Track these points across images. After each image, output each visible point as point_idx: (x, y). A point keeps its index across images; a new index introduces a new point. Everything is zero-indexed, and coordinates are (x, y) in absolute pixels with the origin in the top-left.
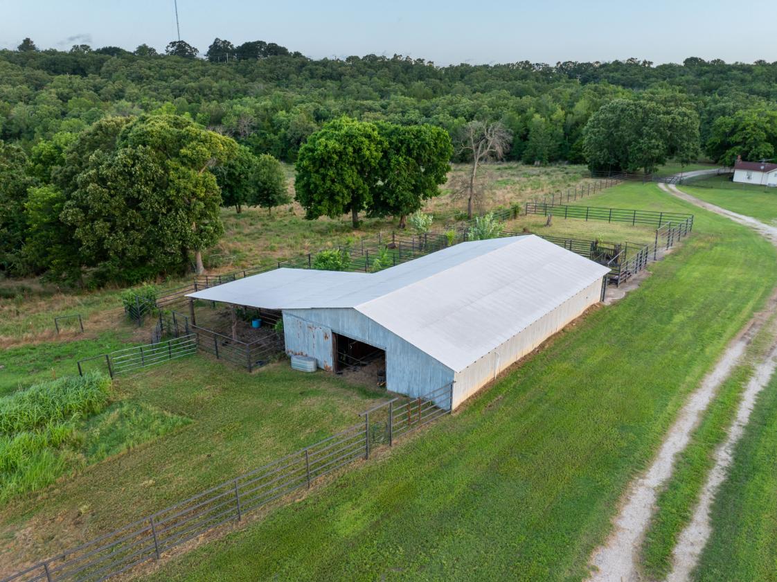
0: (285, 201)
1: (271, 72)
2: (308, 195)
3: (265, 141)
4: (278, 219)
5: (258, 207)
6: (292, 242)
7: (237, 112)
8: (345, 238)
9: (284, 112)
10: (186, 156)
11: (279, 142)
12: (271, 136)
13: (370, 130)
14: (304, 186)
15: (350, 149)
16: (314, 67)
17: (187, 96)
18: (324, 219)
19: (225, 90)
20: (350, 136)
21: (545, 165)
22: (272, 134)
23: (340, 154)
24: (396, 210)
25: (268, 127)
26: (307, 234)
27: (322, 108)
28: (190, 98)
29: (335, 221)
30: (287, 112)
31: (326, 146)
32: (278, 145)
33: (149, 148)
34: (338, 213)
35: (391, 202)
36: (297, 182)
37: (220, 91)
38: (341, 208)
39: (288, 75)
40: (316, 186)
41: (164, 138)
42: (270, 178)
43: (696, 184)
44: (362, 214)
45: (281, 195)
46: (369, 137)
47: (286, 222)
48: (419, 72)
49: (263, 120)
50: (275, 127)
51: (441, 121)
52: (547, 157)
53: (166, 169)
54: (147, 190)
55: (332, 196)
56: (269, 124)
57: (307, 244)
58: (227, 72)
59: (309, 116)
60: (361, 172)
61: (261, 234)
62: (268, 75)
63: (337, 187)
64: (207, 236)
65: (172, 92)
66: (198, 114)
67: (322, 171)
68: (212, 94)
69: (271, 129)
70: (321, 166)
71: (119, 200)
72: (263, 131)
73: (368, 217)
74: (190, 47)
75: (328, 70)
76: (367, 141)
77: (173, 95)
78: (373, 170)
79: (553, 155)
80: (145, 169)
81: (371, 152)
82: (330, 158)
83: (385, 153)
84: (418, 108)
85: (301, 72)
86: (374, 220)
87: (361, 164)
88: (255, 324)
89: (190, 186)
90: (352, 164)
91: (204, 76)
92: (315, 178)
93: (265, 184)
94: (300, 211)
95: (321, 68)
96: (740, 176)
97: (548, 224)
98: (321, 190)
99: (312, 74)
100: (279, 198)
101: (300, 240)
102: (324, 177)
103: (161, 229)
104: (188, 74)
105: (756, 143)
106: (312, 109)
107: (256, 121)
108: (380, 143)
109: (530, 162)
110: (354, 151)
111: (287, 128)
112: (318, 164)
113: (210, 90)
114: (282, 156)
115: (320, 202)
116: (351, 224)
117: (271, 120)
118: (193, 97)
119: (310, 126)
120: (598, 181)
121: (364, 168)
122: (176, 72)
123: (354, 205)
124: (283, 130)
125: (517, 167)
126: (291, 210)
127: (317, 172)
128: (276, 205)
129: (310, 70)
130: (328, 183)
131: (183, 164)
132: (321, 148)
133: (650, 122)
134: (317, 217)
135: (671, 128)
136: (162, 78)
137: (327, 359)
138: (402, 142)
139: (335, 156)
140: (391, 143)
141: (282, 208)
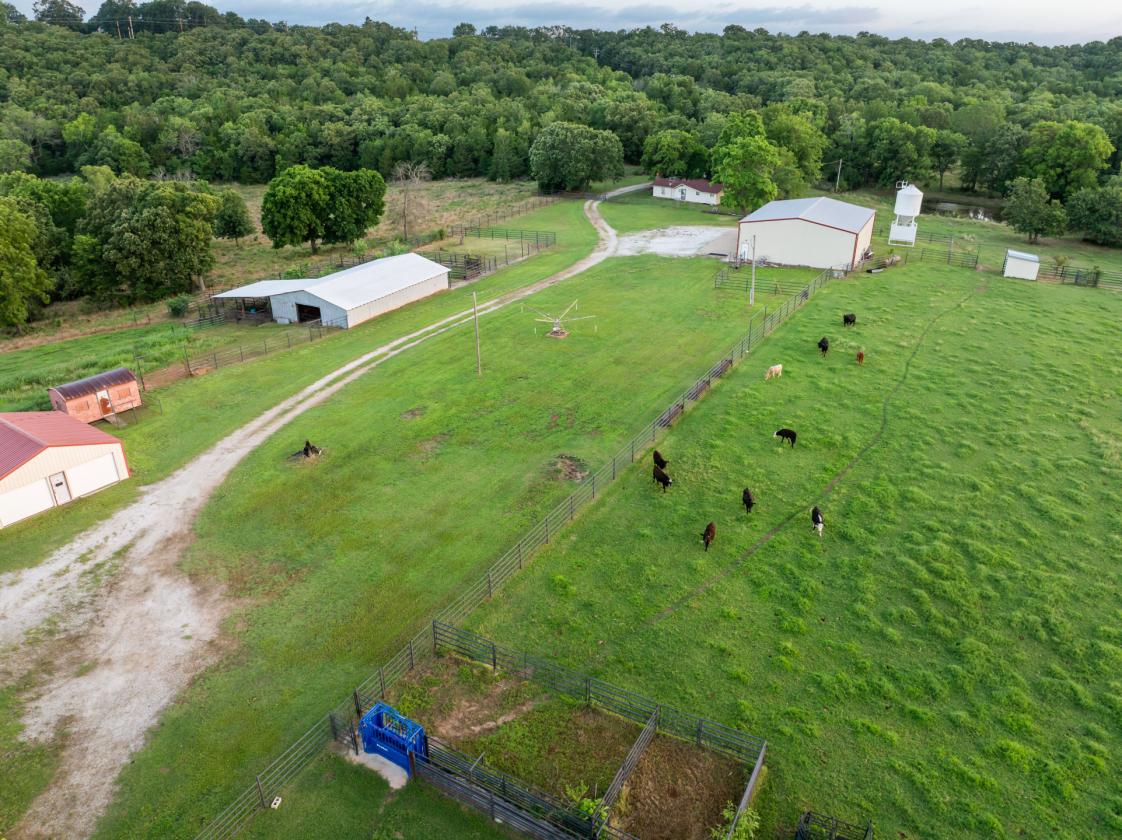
0: (250, 231)
1: (201, 53)
2: (273, 229)
3: (213, 160)
4: (246, 248)
5: (226, 238)
6: (265, 266)
7: (176, 127)
8: (306, 261)
9: (230, 124)
10: (189, 212)
11: (230, 160)
12: (219, 153)
13: (318, 178)
14: (270, 223)
15: (303, 195)
16: (259, 46)
17: (95, 94)
18: (288, 247)
19: (145, 84)
20: (303, 184)
21: (506, 183)
22: (220, 152)
23: (296, 198)
24: (344, 238)
25: (214, 141)
26: (275, 260)
27: (275, 116)
28: (101, 97)
29: (298, 248)
30: (234, 121)
31: (284, 192)
32: (228, 164)
33: (165, 207)
34: (298, 243)
35: (339, 234)
36: (263, 219)
37: (139, 86)
38: (301, 239)
39: (225, 57)
40: (279, 223)
41: (174, 201)
42: (236, 212)
43: (620, 200)
44: (319, 241)
45: (247, 227)
46: (317, 183)
47: (255, 251)
48: (397, 51)
49: (208, 134)
50: (223, 143)
51: (408, 132)
52: (508, 174)
53: (177, 222)
54: (165, 236)
55: (291, 229)
56: (215, 139)
57: (277, 267)
58: (142, 56)
59: (261, 127)
60: (314, 210)
61: (236, 262)
62: (198, 58)
63: (296, 223)
64: (206, 263)
65: (73, 88)
66: (126, 128)
67: (283, 211)
68: (129, 90)
69: (218, 145)
70: (282, 207)
71: (146, 244)
72: (209, 148)
73: (323, 244)
74: (70, 5)
75: (278, 49)
76: (315, 187)
77: (76, 92)
78: (323, 210)
79: (515, 170)
80: (164, 223)
81: (321, 196)
82: (288, 201)
83: (332, 196)
84: (388, 115)
85: (242, 53)
86: (330, 246)
87: (313, 205)
88: (252, 311)
89: (195, 232)
90: (305, 205)
91: (110, 63)
92: (278, 217)
93: (230, 217)
94: (267, 242)
95: (269, 47)
96: (658, 191)
97: (461, 244)
98: (283, 226)
99: (257, 55)
100: (245, 229)
101: (271, 265)
102: (285, 216)
103: (176, 261)
104: (86, 60)
105: (672, 162)
106: (263, 118)
107: (200, 136)
108: (327, 187)
109: (493, 179)
110: (307, 196)
111: (238, 144)
112: (279, 205)
113: (126, 84)
114: (235, 175)
115: (283, 235)
116: (310, 250)
117: (217, 134)
118: (103, 94)
119: (264, 141)
120: (544, 199)
121: (315, 207)
122: (69, 57)
123: (312, 235)
124: (232, 146)
125: (480, 185)
126: (255, 239)
127: (279, 212)
128: (243, 236)
129: (255, 49)
130: (289, 220)
131: (189, 217)
132: (281, 194)
133: (577, 146)
134: (282, 246)
135: (594, 152)
136: (50, 66)
137: (295, 317)
138: (344, 186)
139: (292, 200)
140: (336, 187)
141: (248, 238)
